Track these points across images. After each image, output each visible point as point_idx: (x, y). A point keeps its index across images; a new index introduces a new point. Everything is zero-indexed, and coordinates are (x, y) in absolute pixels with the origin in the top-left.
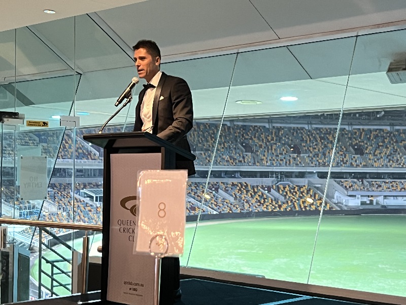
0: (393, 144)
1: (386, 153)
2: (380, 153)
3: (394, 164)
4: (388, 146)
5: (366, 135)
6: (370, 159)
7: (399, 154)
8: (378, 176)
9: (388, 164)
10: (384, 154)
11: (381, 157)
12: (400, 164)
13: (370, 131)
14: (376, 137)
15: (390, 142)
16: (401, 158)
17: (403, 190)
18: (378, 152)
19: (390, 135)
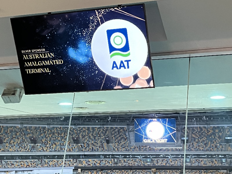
0: (22, 136)
2: (13, 143)
4: (19, 138)
5: (5, 130)
6: (6, 147)
7: (26, 143)
10: (16, 142)
13: (7, 127)
14: (11, 131)
17: (28, 166)
19: (20, 130)
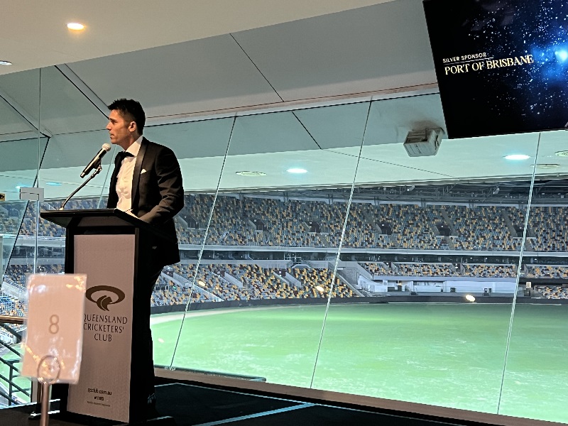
0: (424, 222)
1: (416, 233)
2: (410, 233)
3: (426, 245)
4: (419, 224)
5: (395, 211)
6: (398, 239)
7: (431, 233)
8: (409, 258)
9: (419, 245)
10: (414, 233)
11: (412, 237)
12: (432, 245)
13: (399, 207)
14: (406, 213)
15: (421, 220)
16: (433, 238)
17: (436, 275)
18: (407, 231)
19: (421, 211)
